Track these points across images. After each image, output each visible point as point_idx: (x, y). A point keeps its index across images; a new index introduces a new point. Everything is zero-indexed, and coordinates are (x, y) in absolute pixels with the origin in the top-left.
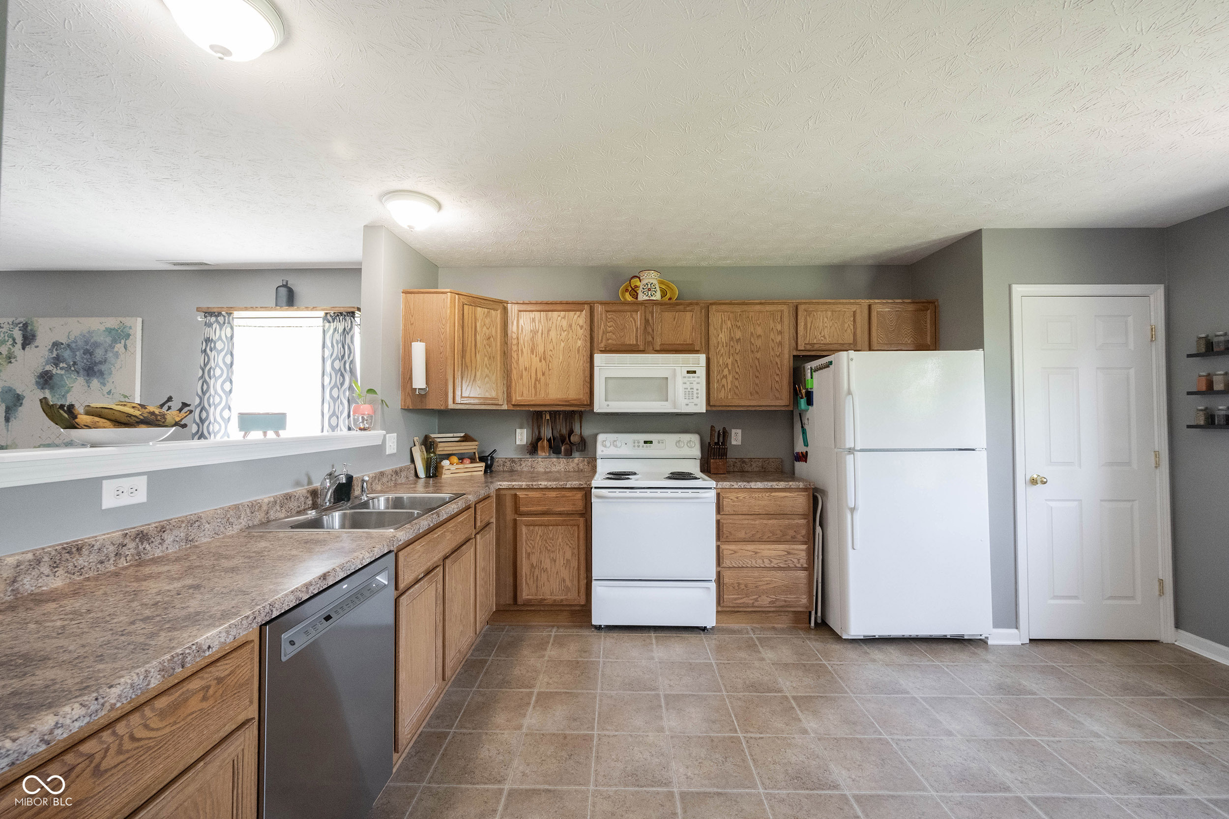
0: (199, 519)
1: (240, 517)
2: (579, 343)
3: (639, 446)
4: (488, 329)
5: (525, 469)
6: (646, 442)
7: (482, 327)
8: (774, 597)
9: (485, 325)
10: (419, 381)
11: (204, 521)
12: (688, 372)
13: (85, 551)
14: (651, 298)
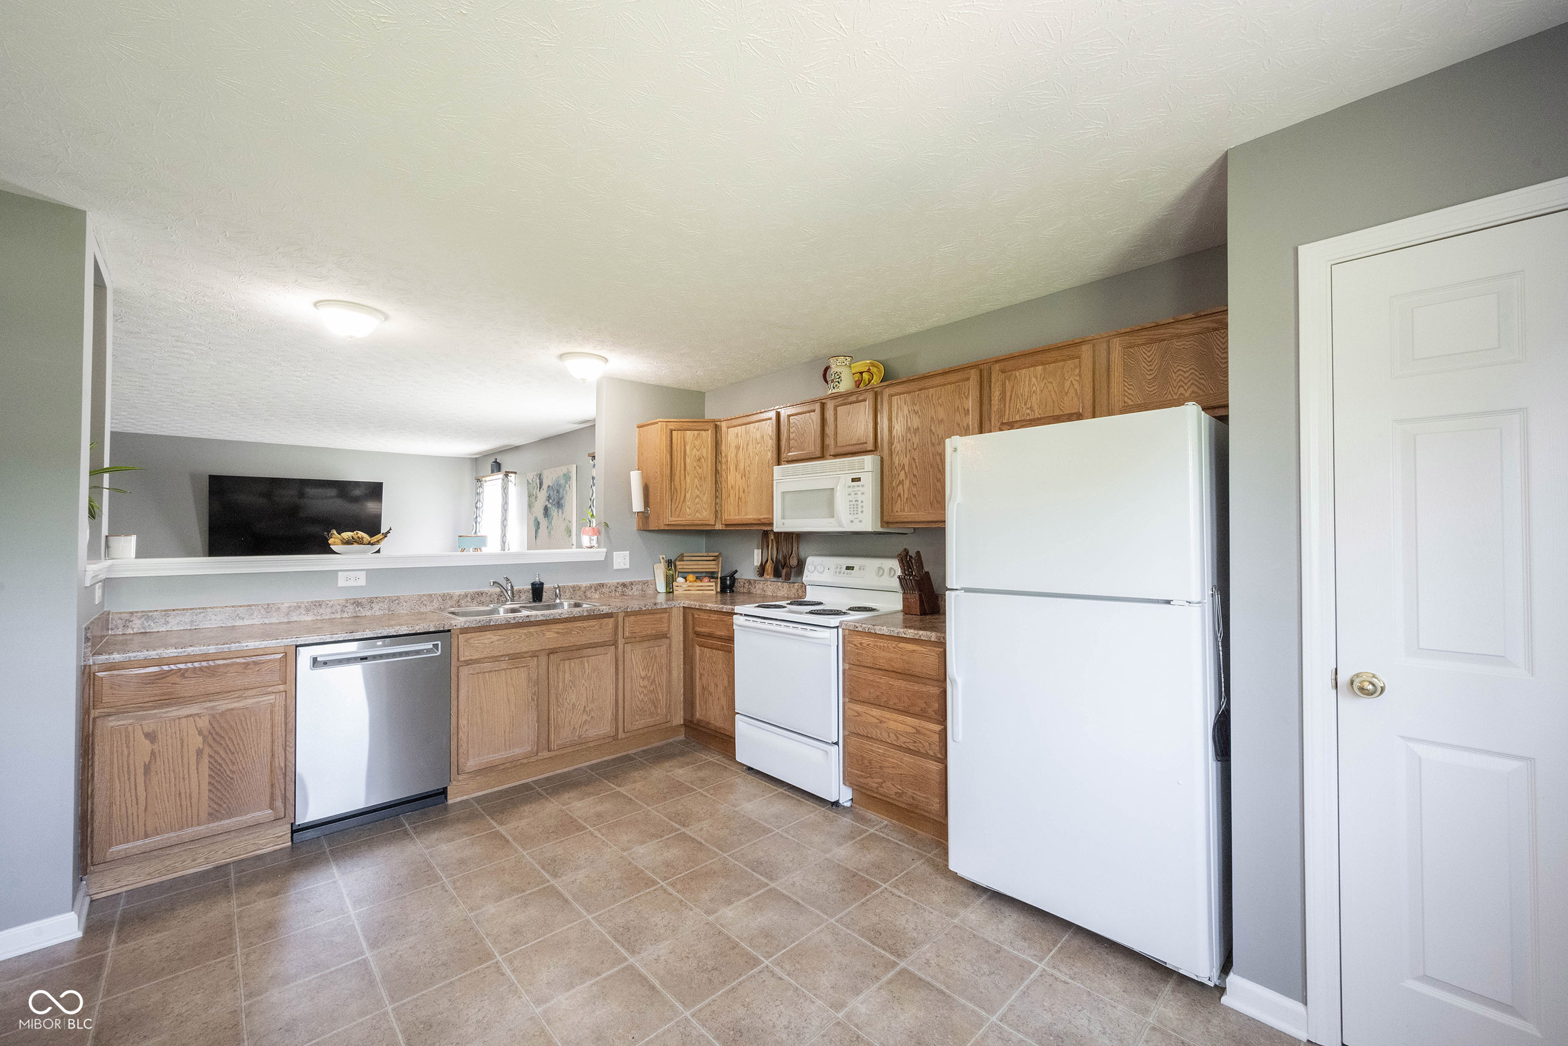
0: (398, 598)
1: (432, 602)
2: (769, 454)
3: (840, 572)
4: (698, 450)
5: (759, 592)
6: (848, 568)
7: (692, 450)
8: (900, 788)
9: (695, 447)
10: (638, 505)
11: (402, 601)
12: (853, 480)
13: (323, 606)
14: (834, 391)
